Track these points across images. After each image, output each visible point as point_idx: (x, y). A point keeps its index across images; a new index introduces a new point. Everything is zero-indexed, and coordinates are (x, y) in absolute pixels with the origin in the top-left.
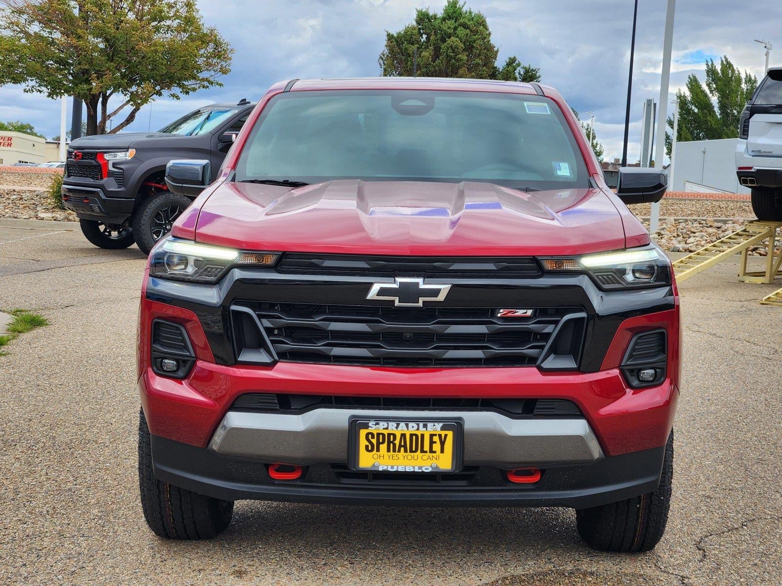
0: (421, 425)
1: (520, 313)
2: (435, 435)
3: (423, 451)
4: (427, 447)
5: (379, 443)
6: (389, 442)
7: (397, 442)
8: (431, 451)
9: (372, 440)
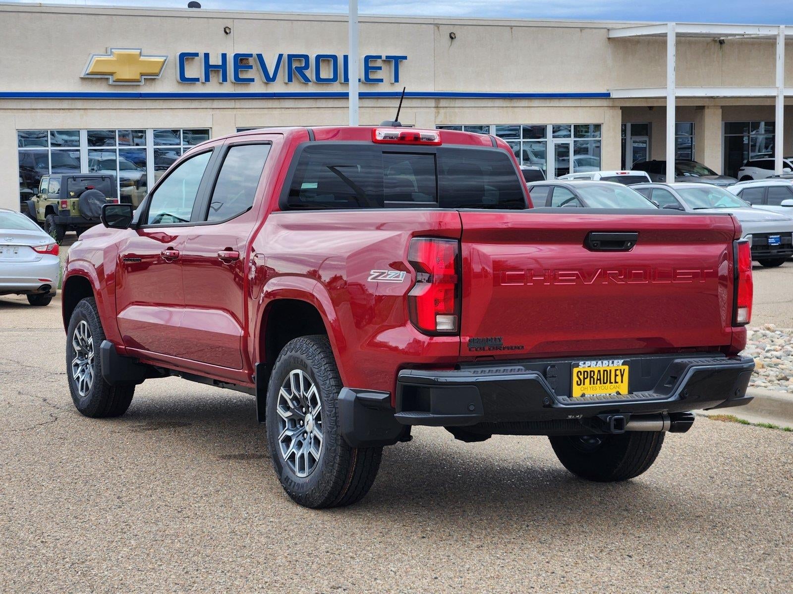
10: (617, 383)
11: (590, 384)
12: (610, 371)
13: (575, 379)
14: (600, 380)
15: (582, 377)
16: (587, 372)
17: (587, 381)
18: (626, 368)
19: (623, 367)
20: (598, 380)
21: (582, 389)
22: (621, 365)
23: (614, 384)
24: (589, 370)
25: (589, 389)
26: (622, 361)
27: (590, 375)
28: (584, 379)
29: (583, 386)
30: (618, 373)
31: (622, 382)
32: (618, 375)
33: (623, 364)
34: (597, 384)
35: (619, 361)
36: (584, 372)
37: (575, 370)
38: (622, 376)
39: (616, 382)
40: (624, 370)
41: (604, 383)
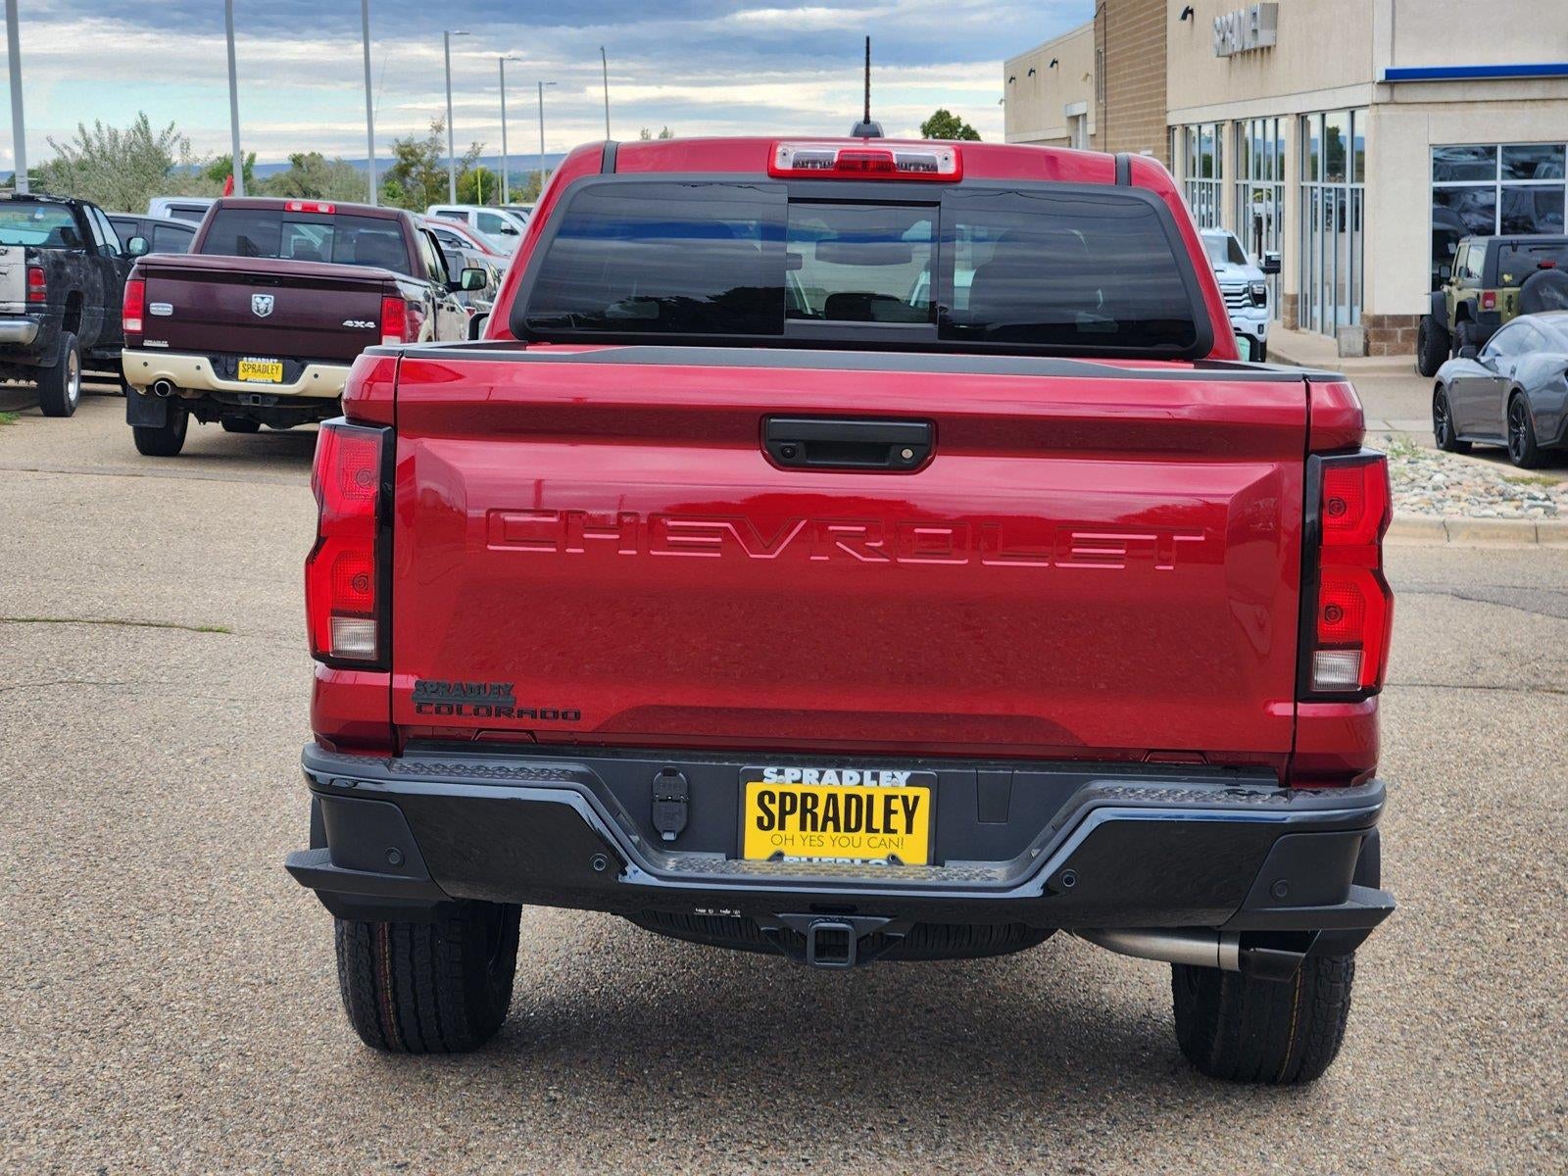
10: (895, 832)
11: (803, 827)
12: (870, 798)
13: (752, 811)
14: (836, 819)
15: (775, 808)
16: (793, 796)
17: (793, 820)
18: (924, 794)
19: (912, 792)
20: (826, 819)
21: (777, 840)
22: (903, 783)
23: (881, 835)
24: (798, 790)
25: (798, 841)
26: (907, 774)
27: (804, 806)
28: (783, 813)
29: (782, 832)
30: (897, 805)
31: (909, 830)
32: (895, 812)
33: (910, 783)
34: (824, 829)
35: (897, 773)
36: (783, 795)
37: (753, 790)
38: (910, 815)
39: (888, 829)
40: (916, 799)
41: (848, 829)
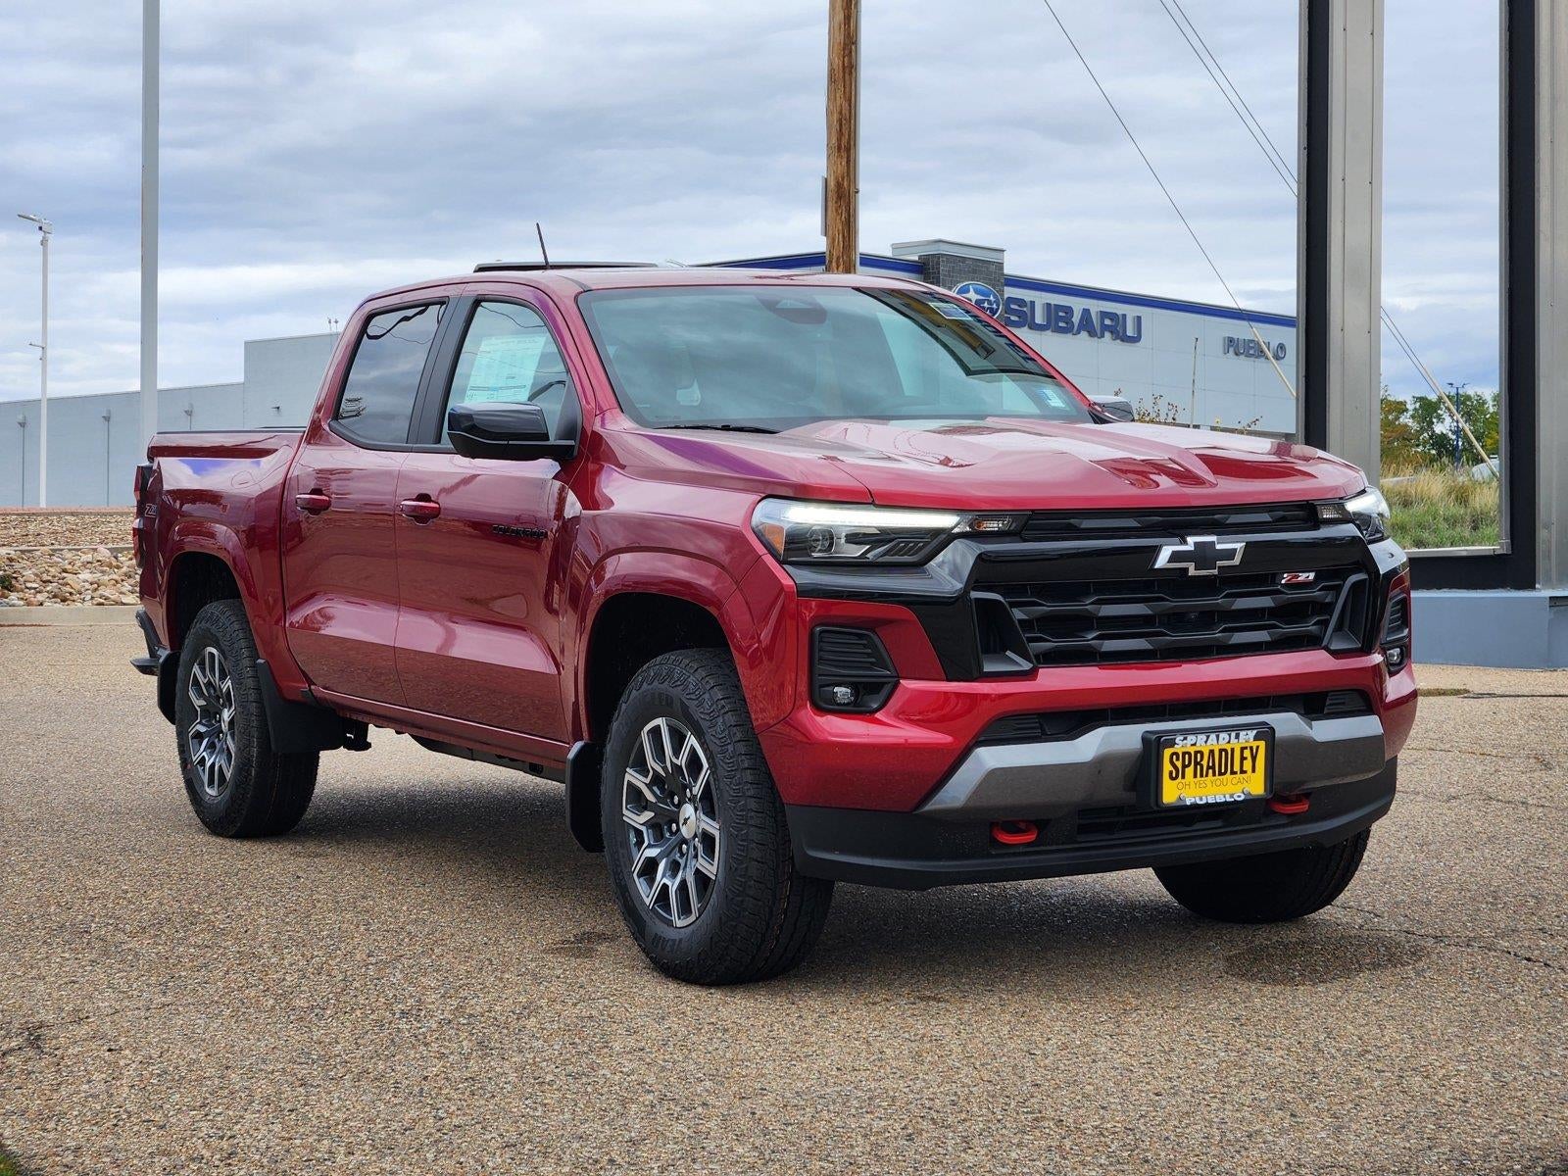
0: (1233, 734)
1: (1302, 577)
2: (1246, 748)
3: (1233, 773)
4: (1237, 768)
5: (1184, 766)
6: (1196, 764)
7: (1205, 763)
8: (1243, 772)
9: (1177, 763)
